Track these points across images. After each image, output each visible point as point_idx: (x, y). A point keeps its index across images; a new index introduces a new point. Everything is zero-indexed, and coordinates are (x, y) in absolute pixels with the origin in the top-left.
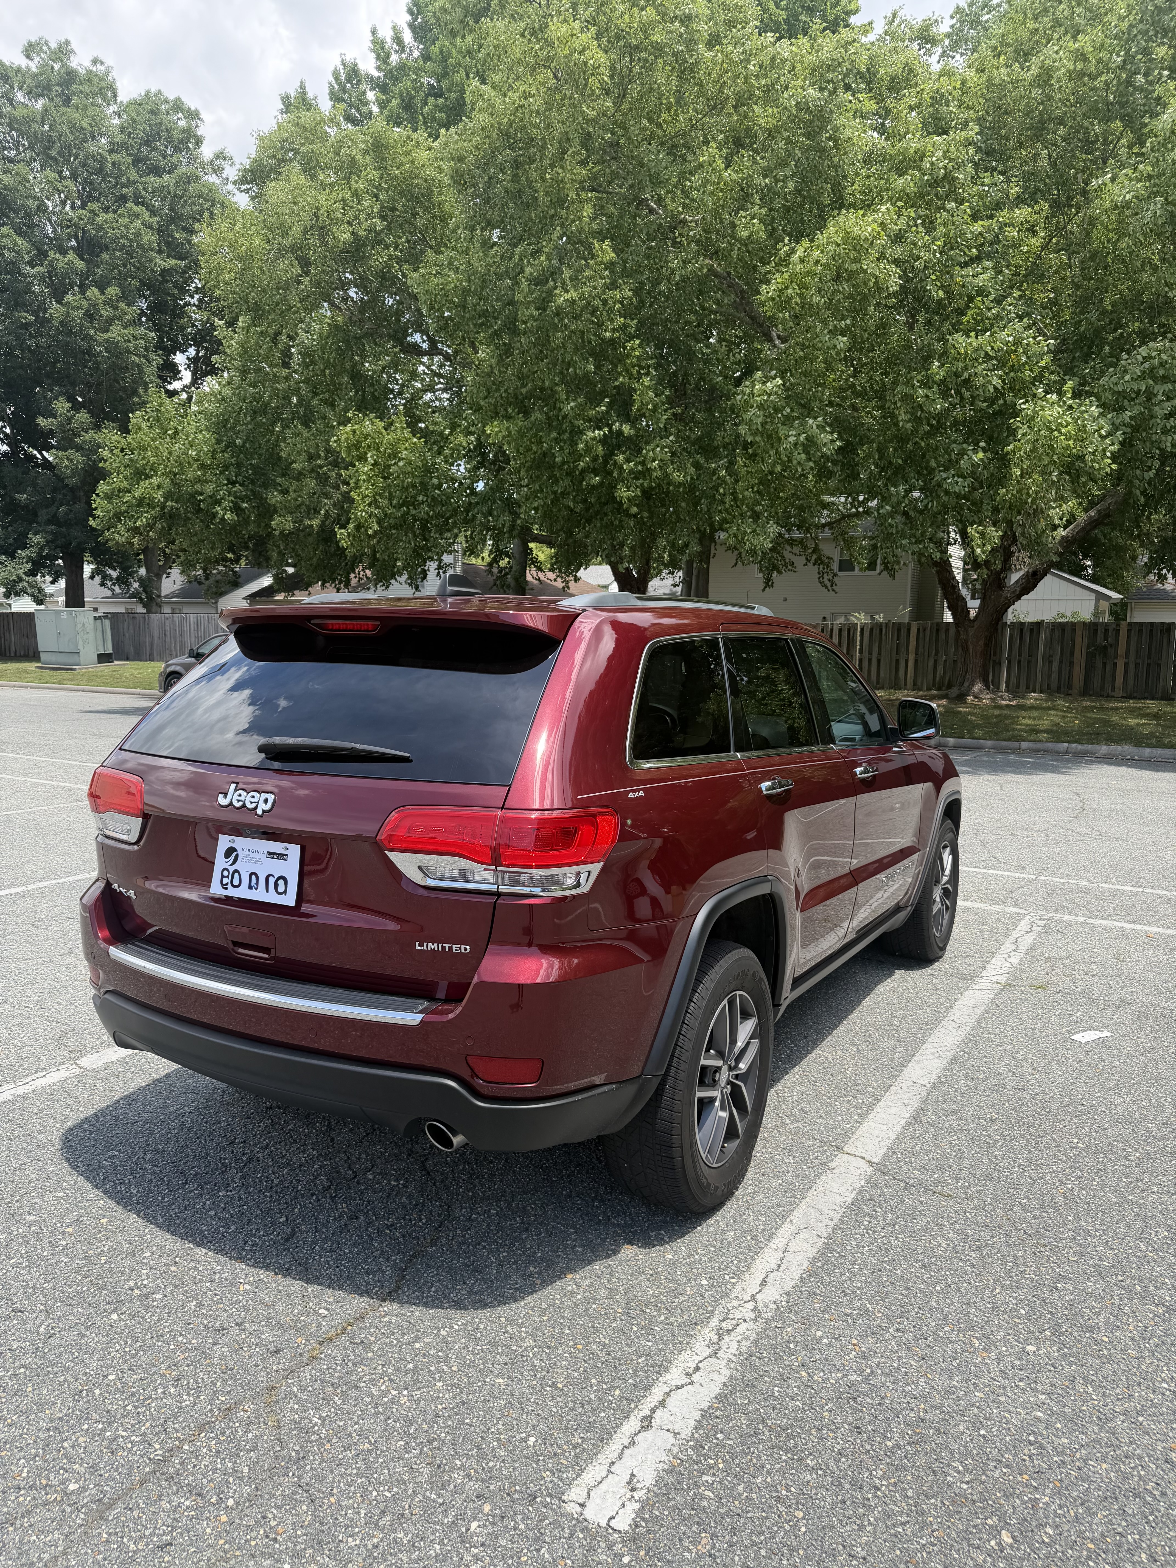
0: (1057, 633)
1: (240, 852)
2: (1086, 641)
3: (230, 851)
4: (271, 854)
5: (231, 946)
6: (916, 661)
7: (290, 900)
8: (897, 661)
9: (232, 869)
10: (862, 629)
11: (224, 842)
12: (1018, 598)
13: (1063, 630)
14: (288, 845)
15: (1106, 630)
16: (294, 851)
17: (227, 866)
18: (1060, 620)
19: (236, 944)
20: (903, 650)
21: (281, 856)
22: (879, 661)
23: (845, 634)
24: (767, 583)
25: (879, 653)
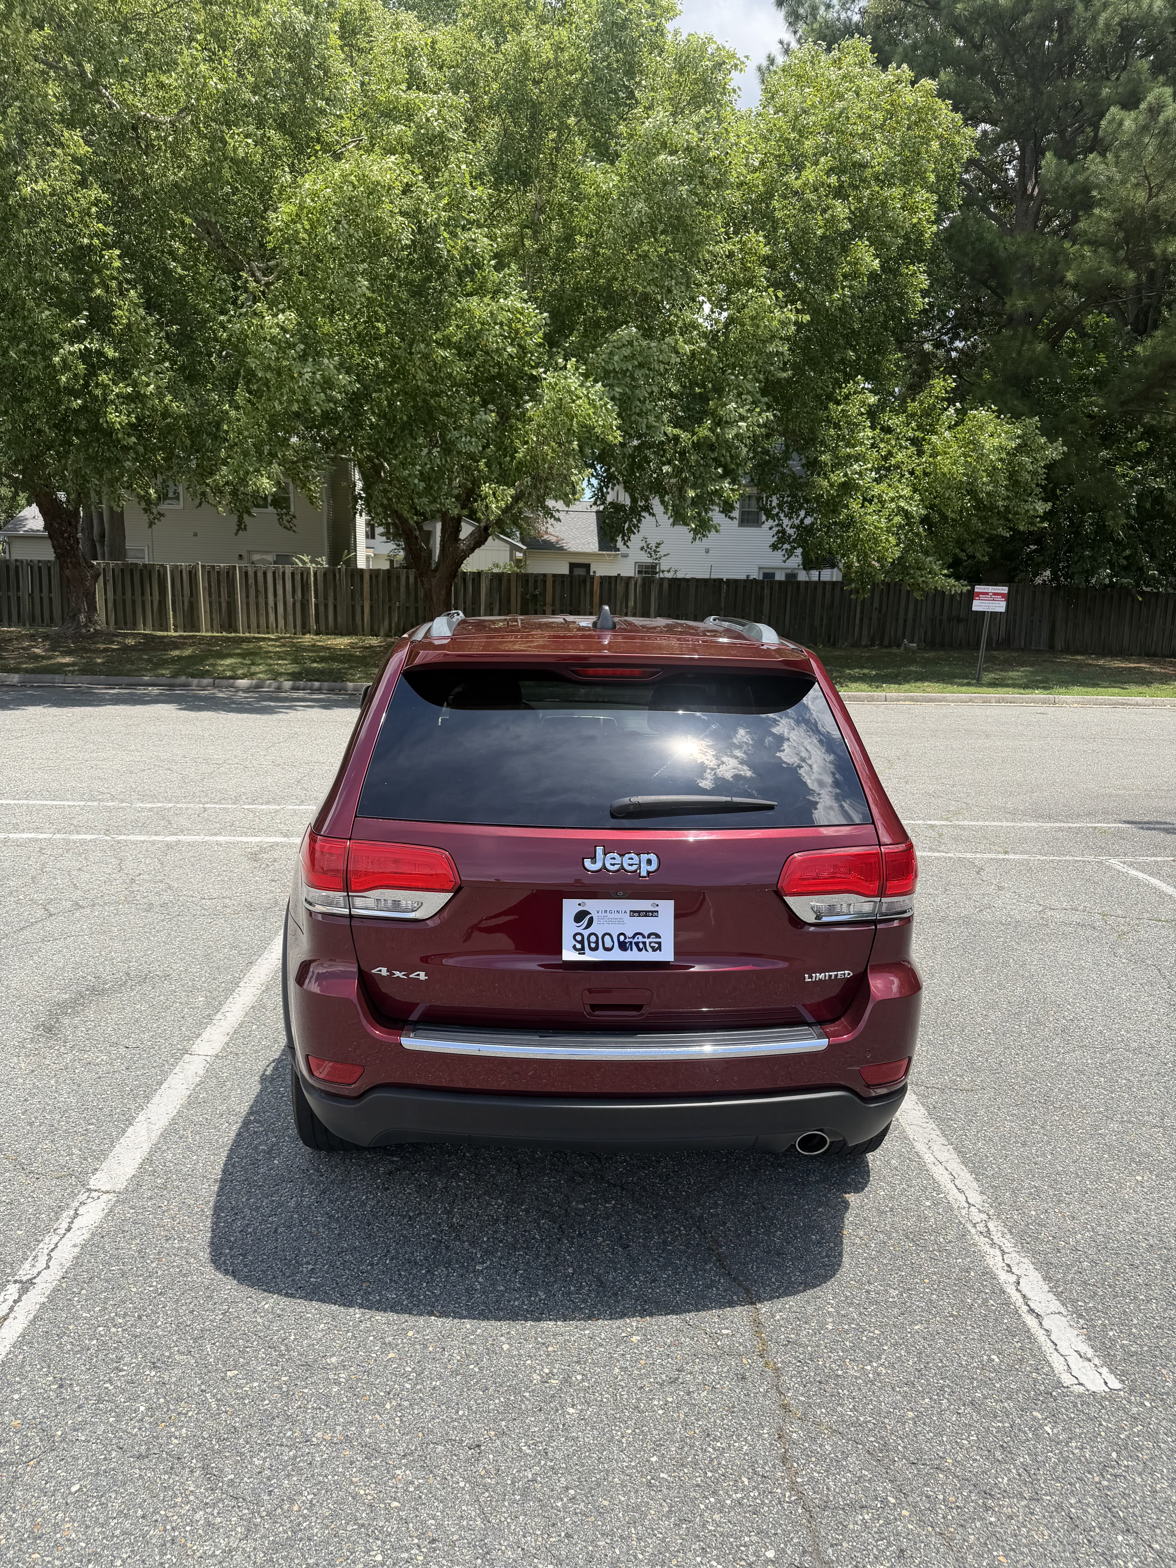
0: (495, 583)
1: (594, 914)
2: (520, 589)
3: (580, 916)
4: (634, 913)
5: (589, 1009)
6: (371, 607)
7: (667, 954)
8: (353, 606)
9: (586, 933)
10: (315, 574)
11: (570, 907)
12: (472, 550)
13: (500, 581)
14: (657, 902)
15: (536, 581)
16: (667, 908)
17: (579, 930)
18: (496, 570)
19: (594, 1007)
20: (358, 596)
21: (653, 913)
22: (335, 607)
23: (298, 578)
24: (239, 526)
25: (335, 599)
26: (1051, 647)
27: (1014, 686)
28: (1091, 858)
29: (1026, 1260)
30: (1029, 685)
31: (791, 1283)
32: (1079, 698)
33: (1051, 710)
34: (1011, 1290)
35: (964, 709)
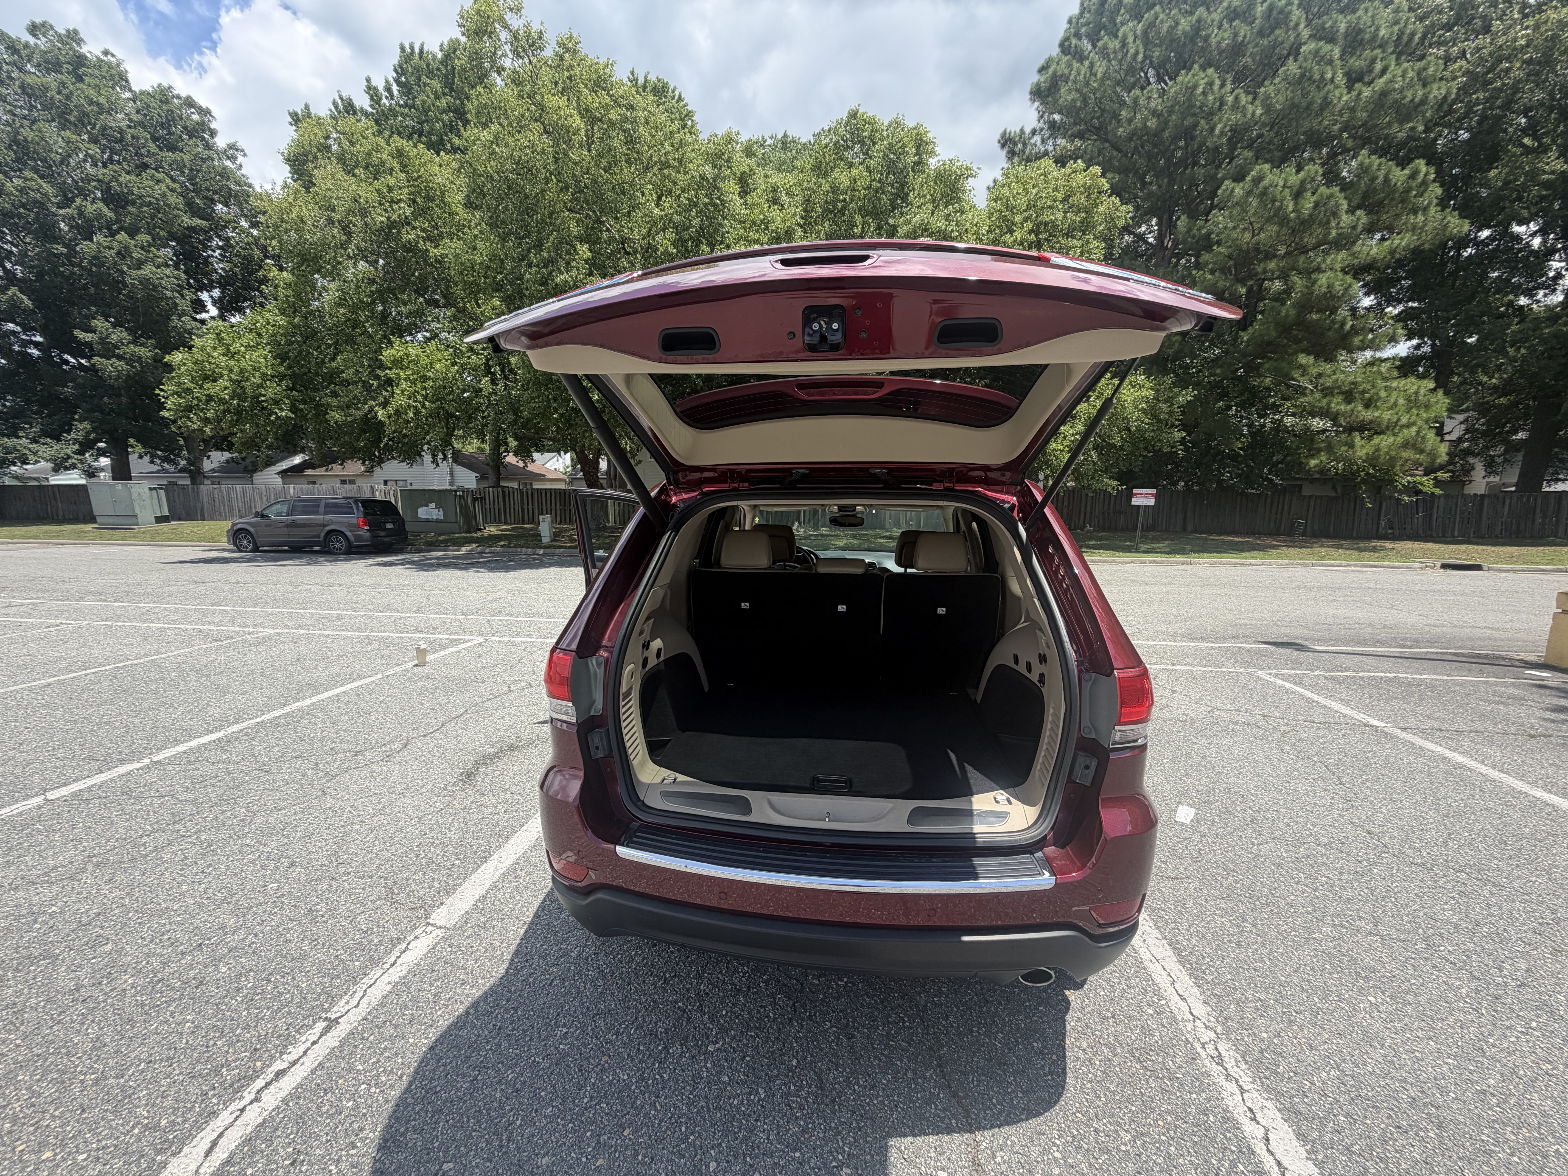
26: (1184, 529)
27: (1161, 552)
28: (1242, 670)
29: (1269, 1104)
30: (1172, 552)
31: (1013, 1107)
32: (1208, 560)
33: (1189, 568)
34: (1260, 1148)
35: (1129, 567)
